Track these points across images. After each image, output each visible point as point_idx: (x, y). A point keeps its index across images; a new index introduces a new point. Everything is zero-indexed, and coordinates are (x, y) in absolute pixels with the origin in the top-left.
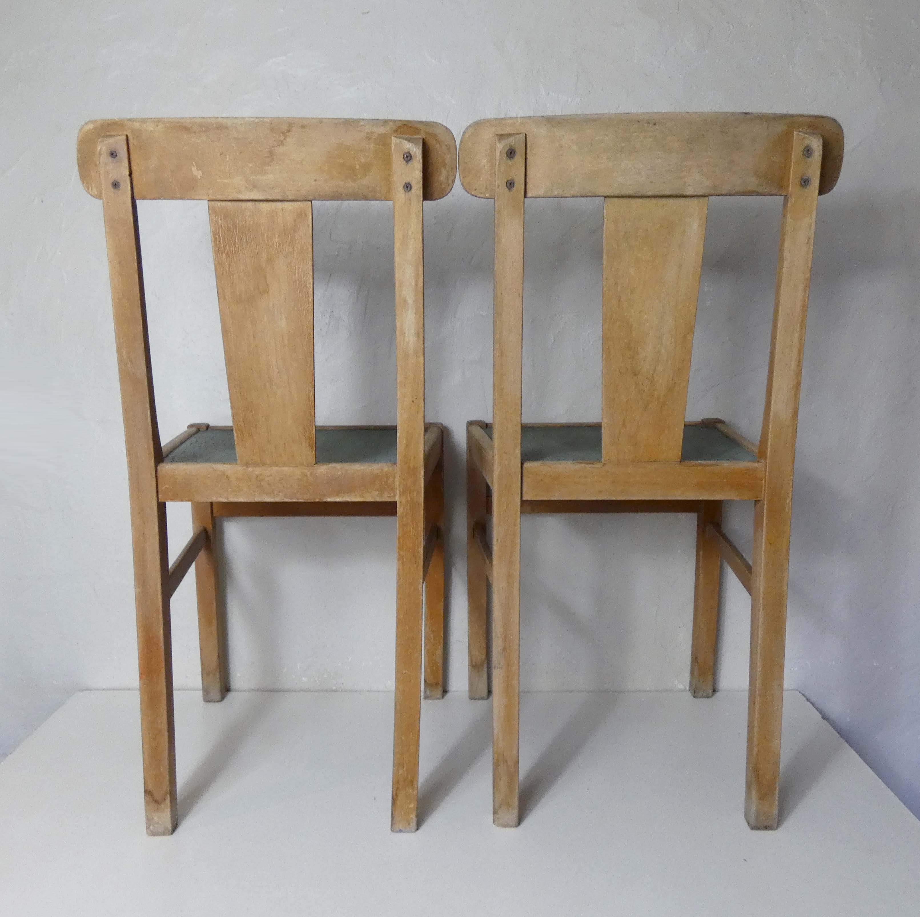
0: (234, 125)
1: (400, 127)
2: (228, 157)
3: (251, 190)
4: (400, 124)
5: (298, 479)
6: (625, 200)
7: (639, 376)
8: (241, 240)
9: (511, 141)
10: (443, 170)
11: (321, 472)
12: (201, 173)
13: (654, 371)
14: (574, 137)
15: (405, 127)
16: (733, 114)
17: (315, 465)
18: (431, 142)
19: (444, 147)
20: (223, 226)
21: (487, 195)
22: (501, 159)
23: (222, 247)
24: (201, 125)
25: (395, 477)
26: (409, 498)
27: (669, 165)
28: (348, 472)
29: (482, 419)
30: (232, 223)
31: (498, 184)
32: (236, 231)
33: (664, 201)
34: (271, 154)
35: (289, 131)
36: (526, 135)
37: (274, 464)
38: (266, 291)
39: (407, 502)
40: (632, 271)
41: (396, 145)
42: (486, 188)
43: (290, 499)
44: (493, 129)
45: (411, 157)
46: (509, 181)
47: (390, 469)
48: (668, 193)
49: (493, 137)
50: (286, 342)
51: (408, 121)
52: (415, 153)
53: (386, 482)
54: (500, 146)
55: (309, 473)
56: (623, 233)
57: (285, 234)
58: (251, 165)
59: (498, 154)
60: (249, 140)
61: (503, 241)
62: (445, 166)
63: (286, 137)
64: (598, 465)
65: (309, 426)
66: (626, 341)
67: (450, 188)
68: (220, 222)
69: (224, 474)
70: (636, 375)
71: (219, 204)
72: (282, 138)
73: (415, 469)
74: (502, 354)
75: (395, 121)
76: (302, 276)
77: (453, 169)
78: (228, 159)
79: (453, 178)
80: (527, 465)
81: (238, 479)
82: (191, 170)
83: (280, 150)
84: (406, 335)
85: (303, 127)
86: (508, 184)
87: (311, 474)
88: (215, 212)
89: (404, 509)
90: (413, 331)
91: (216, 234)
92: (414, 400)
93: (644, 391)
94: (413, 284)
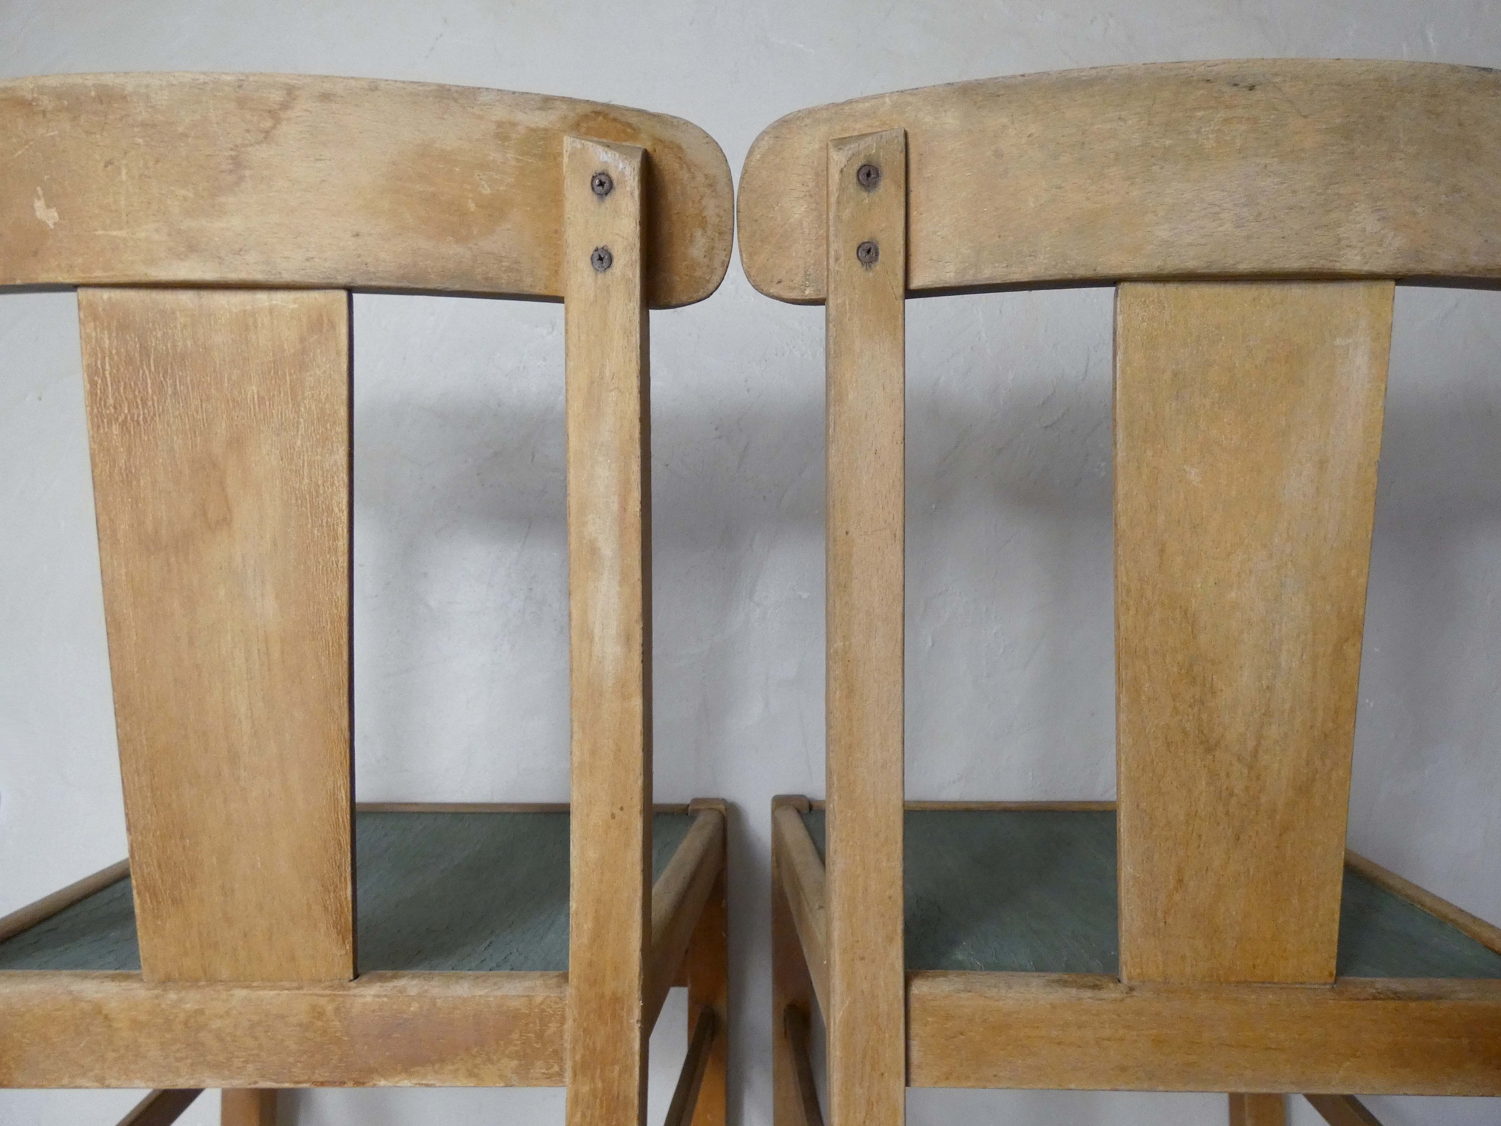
0: (143, 90)
1: (586, 117)
2: (124, 171)
3: (182, 256)
4: (588, 109)
5: (300, 1025)
6: (1172, 289)
7: (1217, 753)
8: (160, 388)
9: (869, 147)
10: (698, 233)
11: (365, 1004)
12: (56, 214)
13: (1259, 738)
14: (1033, 129)
15: (600, 118)
16: (1454, 69)
17: (353, 984)
18: (666, 162)
19: (700, 178)
20: (114, 352)
21: (807, 292)
22: (842, 189)
23: (111, 408)
24: (58, 94)
25: (563, 1020)
26: (600, 1085)
27: (1294, 192)
28: (438, 1005)
29: (804, 794)
30: (138, 346)
31: (836, 251)
32: (149, 366)
33: (1276, 291)
34: (238, 163)
35: (285, 106)
36: (906, 135)
37: (242, 980)
38: (226, 521)
39: (594, 1092)
40: (1194, 475)
41: (572, 155)
42: (806, 274)
43: (274, 1081)
44: (824, 128)
45: (611, 183)
46: (864, 243)
47: (554, 994)
48: (1294, 264)
49: (821, 149)
50: (276, 655)
51: (608, 106)
52: (622, 174)
53: (540, 1035)
54: (838, 158)
55: (330, 1008)
56: (1167, 376)
57: (276, 373)
58: (183, 192)
59: (835, 176)
60: (180, 129)
61: (851, 396)
62: (703, 224)
63: (277, 121)
64: (1111, 993)
65: (337, 880)
66: (1180, 658)
67: (716, 279)
68: (107, 342)
69: (98, 1010)
70: (1209, 750)
71: (106, 295)
72: (268, 124)
73: (617, 1000)
74: (850, 692)
75: (572, 102)
76: (320, 482)
77: (725, 234)
78: (124, 177)
79: (722, 256)
80: (921, 988)
81: (136, 1025)
82: (32, 208)
83: (260, 153)
84: (596, 639)
85: (326, 97)
86: (862, 254)
87: (337, 1010)
88: (95, 318)
89: (584, 1116)
90: (612, 630)
91: (96, 373)
92: (617, 812)
93: (1232, 795)
94: (615, 507)
